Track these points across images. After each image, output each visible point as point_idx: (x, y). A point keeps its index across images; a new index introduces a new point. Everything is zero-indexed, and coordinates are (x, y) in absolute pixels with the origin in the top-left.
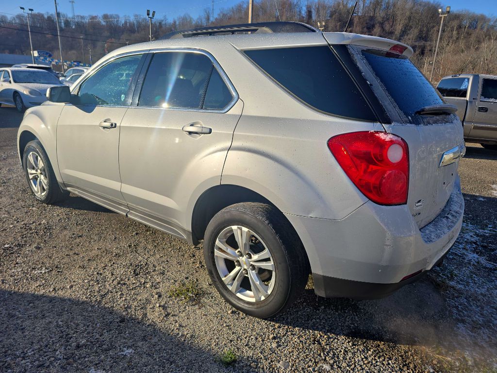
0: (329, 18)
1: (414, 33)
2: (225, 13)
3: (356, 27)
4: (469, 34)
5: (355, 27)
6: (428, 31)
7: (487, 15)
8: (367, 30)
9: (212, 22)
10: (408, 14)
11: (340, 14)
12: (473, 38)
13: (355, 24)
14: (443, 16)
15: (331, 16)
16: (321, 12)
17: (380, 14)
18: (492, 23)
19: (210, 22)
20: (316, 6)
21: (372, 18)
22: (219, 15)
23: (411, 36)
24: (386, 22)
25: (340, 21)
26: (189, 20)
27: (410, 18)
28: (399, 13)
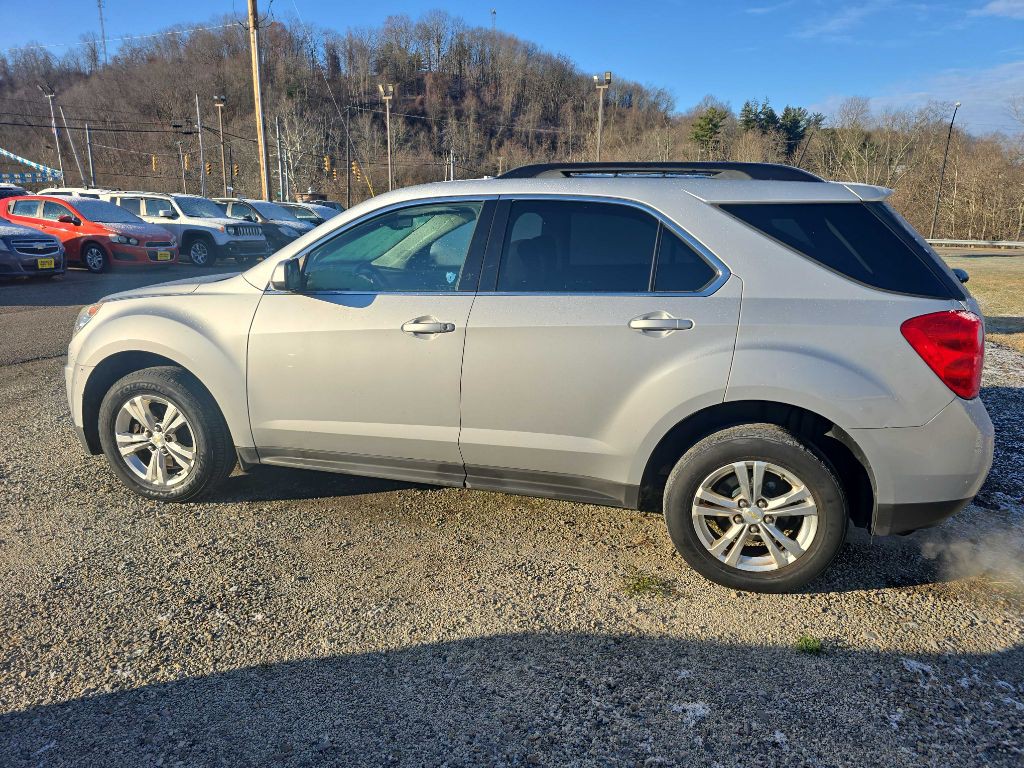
0: (375, 74)
1: (534, 111)
2: (137, 46)
3: (431, 93)
4: (622, 116)
5: (428, 93)
6: (557, 107)
7: (643, 85)
8: (452, 101)
9: (105, 65)
10: (520, 75)
11: (396, 67)
12: (629, 125)
13: (428, 89)
14: (602, 87)
15: (379, 70)
16: (360, 61)
17: (471, 73)
18: (652, 99)
19: (100, 64)
20: (345, 47)
21: (458, 79)
22: (122, 50)
23: (531, 116)
24: (484, 88)
25: (397, 79)
26: (42, 58)
27: (524, 82)
28: (503, 72)
